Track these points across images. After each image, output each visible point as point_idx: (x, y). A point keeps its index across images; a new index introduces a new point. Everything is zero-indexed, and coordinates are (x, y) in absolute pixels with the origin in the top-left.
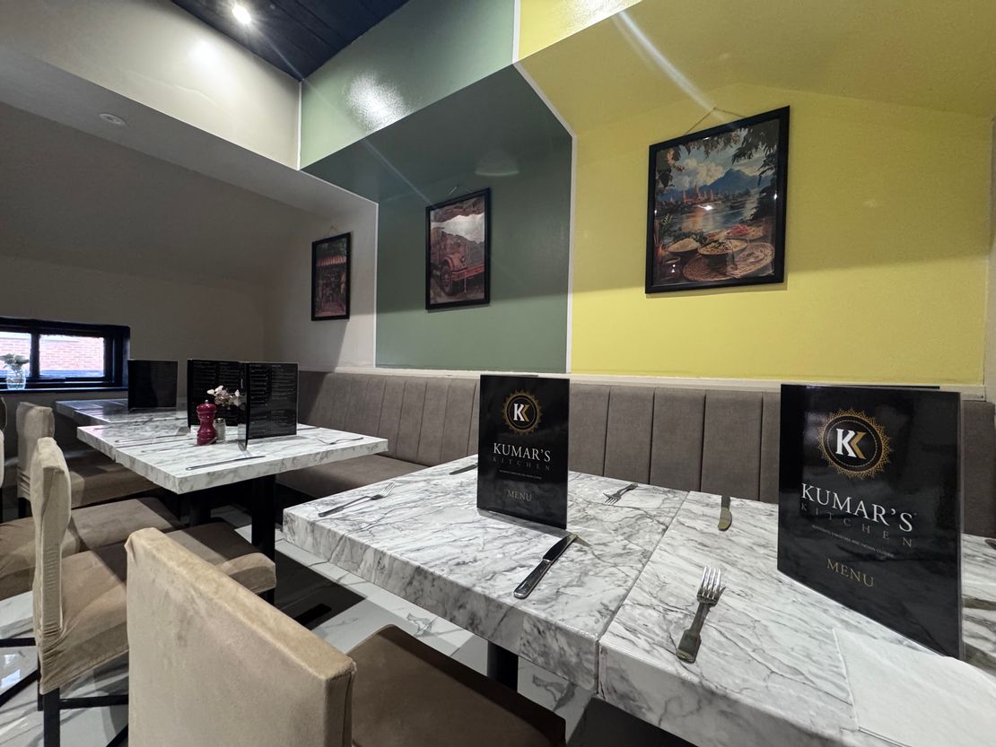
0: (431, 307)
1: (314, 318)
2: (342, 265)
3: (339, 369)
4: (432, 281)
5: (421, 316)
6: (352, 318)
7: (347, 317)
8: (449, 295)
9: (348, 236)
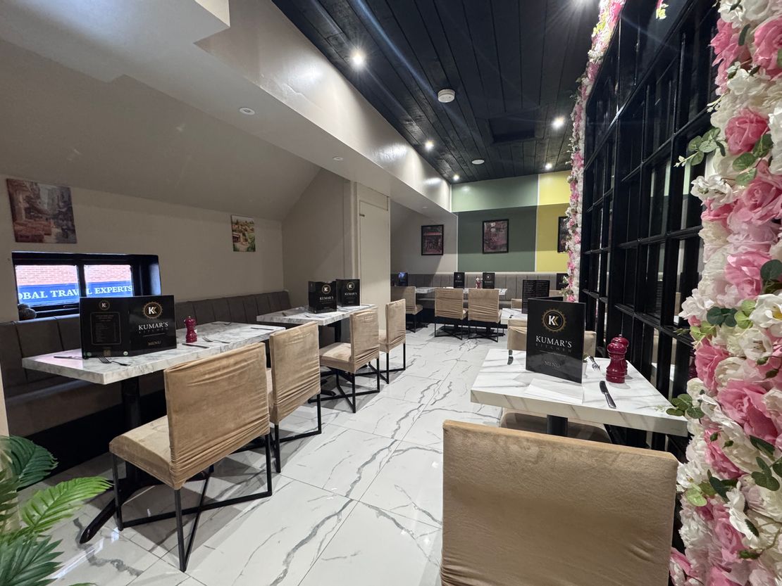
0: (484, 253)
1: (422, 254)
2: (440, 236)
3: (437, 273)
4: (485, 245)
5: (481, 255)
6: (444, 255)
7: (442, 254)
8: (492, 249)
9: (442, 226)
